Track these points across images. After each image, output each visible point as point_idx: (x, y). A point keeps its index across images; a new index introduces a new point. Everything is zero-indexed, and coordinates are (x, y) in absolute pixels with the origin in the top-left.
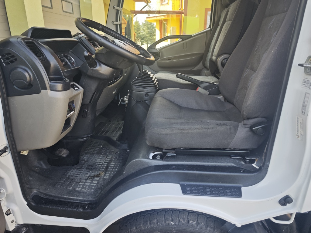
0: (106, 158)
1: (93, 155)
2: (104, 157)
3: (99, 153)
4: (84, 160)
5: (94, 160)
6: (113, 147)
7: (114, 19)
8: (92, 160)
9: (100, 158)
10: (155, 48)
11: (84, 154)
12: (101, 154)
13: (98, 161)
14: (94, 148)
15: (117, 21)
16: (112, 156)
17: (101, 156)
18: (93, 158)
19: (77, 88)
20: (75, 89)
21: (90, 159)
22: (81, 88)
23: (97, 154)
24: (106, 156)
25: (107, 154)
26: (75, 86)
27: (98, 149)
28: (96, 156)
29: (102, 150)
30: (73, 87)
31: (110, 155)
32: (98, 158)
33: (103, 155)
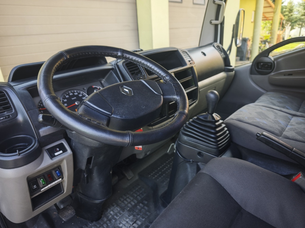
0: (133, 224)
2: (132, 221)
3: (131, 211)
4: (107, 217)
5: (118, 222)
6: (152, 207)
7: (213, 17)
8: (116, 220)
9: (128, 220)
10: (267, 56)
11: (113, 206)
12: (132, 214)
13: (121, 225)
14: (132, 198)
15: (217, 18)
16: (142, 225)
17: (131, 217)
18: (120, 217)
19: (61, 152)
20: (56, 154)
21: (115, 217)
22: (69, 151)
23: (129, 211)
24: (135, 220)
25: (139, 216)
26: (58, 149)
27: (134, 202)
28: (126, 214)
29: (138, 207)
30: (55, 150)
31: (140, 221)
32: (125, 219)
33: (134, 216)
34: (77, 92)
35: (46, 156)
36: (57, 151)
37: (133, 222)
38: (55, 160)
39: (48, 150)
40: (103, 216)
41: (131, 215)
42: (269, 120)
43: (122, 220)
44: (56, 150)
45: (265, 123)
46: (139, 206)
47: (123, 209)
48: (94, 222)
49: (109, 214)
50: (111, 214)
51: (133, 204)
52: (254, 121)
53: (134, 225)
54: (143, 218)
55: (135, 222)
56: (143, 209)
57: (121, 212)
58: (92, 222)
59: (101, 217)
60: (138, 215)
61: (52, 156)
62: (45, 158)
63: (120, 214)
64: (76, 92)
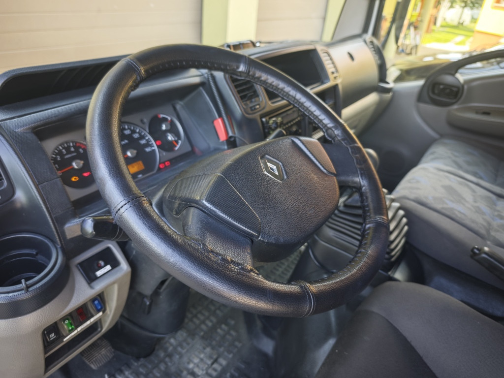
0: (212, 364)
1: (193, 339)
2: (210, 357)
3: (207, 337)
4: (166, 350)
5: (185, 359)
8: (181, 356)
9: (202, 356)
12: (210, 345)
13: (191, 366)
14: (207, 314)
16: (228, 365)
17: (208, 350)
18: (188, 351)
19: (108, 267)
20: (99, 273)
21: (179, 349)
22: (124, 266)
23: (203, 338)
24: (215, 357)
25: (222, 349)
26: (102, 263)
27: (211, 321)
28: (198, 343)
29: (219, 331)
30: (95, 265)
31: (225, 359)
32: (197, 353)
33: (213, 348)
34: (130, 129)
35: (79, 280)
36: (100, 268)
37: (212, 361)
38: (99, 287)
39: (81, 264)
40: (157, 347)
41: (207, 346)
42: (467, 205)
43: (193, 356)
44: (98, 264)
45: (462, 211)
46: (221, 329)
47: (192, 334)
48: (142, 359)
49: (168, 345)
50: (171, 345)
51: (210, 324)
52: (445, 206)
53: (215, 366)
54: (229, 352)
55: (216, 361)
56: (228, 337)
57: (189, 340)
58: (138, 358)
59: (154, 350)
60: (220, 346)
61: (91, 279)
62: (77, 286)
63: (188, 344)
64: (128, 129)
